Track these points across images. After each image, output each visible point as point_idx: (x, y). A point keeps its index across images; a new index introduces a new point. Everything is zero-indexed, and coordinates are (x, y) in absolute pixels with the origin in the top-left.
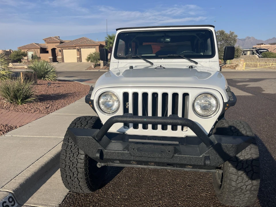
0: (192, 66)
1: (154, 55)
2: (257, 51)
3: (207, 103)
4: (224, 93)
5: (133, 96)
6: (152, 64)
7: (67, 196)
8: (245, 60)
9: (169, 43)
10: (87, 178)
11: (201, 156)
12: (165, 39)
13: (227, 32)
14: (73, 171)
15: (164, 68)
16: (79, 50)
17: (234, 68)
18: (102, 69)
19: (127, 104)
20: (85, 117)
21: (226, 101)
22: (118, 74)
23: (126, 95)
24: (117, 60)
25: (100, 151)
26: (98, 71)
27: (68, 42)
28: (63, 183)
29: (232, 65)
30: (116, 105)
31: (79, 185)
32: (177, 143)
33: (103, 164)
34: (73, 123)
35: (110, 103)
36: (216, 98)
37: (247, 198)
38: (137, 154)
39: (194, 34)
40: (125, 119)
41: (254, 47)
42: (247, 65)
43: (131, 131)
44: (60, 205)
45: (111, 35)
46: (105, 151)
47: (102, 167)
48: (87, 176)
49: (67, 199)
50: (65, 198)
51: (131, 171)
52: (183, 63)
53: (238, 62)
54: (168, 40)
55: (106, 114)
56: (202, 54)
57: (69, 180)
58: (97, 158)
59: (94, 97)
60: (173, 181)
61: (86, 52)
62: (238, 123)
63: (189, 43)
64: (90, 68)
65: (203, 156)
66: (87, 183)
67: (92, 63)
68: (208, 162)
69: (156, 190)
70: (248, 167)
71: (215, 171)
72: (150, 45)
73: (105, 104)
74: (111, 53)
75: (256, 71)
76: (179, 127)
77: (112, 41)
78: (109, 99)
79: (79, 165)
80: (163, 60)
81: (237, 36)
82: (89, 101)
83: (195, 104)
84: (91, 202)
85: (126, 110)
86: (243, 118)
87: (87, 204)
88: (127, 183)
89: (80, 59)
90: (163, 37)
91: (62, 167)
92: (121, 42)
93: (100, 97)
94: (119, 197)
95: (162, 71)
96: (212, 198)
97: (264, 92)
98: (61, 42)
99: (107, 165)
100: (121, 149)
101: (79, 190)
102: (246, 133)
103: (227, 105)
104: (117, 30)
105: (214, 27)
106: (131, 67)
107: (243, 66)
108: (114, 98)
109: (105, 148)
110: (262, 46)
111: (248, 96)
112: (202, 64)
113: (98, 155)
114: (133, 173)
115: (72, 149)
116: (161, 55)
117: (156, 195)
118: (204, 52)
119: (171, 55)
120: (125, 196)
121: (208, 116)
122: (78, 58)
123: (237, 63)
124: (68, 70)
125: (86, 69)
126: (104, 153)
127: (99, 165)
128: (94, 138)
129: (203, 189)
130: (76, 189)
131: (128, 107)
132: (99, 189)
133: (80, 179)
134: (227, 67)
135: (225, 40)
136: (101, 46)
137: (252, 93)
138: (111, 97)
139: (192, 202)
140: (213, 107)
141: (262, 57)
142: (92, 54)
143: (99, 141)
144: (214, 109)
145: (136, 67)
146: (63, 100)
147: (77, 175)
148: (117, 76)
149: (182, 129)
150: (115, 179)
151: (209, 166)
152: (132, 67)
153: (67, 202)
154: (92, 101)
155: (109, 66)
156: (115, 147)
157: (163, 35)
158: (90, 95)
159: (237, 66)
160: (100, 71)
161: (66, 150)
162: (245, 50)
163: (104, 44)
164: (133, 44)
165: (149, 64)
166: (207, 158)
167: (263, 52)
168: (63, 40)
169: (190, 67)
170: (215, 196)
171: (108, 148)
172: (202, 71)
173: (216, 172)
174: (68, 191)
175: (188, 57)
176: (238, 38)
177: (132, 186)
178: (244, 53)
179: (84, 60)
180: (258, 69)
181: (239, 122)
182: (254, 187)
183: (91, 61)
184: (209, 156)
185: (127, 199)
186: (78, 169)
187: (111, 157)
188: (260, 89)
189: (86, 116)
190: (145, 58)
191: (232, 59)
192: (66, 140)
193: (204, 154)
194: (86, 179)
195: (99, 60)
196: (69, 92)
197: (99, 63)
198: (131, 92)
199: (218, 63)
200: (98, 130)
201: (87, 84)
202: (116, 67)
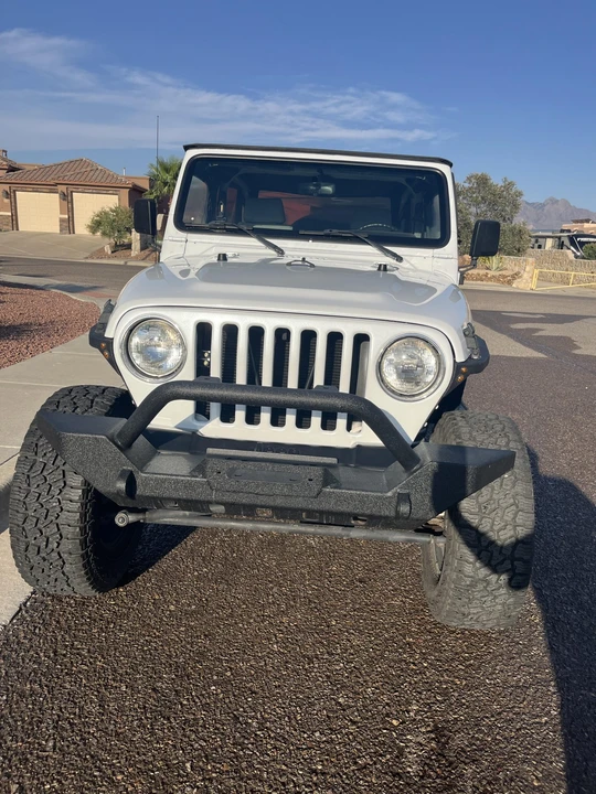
0: (385, 266)
1: (290, 228)
2: (571, 239)
3: (415, 361)
4: (458, 339)
5: (223, 336)
6: (281, 252)
7: (25, 604)
8: (539, 263)
9: (333, 199)
10: (87, 552)
11: (390, 494)
12: (318, 186)
13: (497, 181)
14: (47, 532)
15: (312, 265)
16: (67, 199)
17: (509, 283)
18: (136, 258)
19: (206, 355)
20: (86, 389)
21: (460, 358)
22: (185, 273)
23: (203, 331)
24: (183, 235)
25: (128, 475)
26: (122, 263)
27: (32, 168)
28: (17, 565)
29: (504, 273)
30: (175, 356)
31: (63, 573)
32: (334, 460)
33: (132, 518)
34: (49, 402)
35: (159, 350)
36: (435, 350)
37: (499, 607)
38: (227, 486)
39: (401, 179)
40: (198, 391)
41: (565, 227)
42: (542, 278)
43: (214, 428)
44: (4, 626)
45: (166, 159)
46: (140, 477)
47: (129, 525)
48: (86, 547)
49: (27, 612)
50: (21, 609)
51: (209, 543)
52: (364, 256)
53: (519, 266)
54: (328, 191)
55: (148, 380)
56: (418, 235)
57: (35, 559)
58: (118, 493)
59: (115, 331)
60: (320, 568)
61: (90, 205)
62: (491, 420)
63: (386, 203)
64: (100, 253)
65: (394, 494)
66: (84, 566)
67: (107, 240)
68: (404, 509)
69: (275, 590)
70: (504, 528)
71: (428, 539)
72: (279, 199)
73: (146, 352)
74: (167, 213)
75: (564, 294)
76: (341, 422)
77: (168, 178)
78: (156, 339)
79: (64, 515)
80: (310, 244)
81: (520, 194)
82: (100, 341)
83: (385, 363)
84: (95, 620)
85: (202, 370)
86: (515, 417)
87: (82, 625)
88: (196, 573)
89: (68, 224)
90: (314, 179)
91: (16, 522)
92: (198, 184)
93: (131, 331)
94: (172, 608)
95: (305, 272)
96: (417, 611)
97: (576, 352)
98: (12, 169)
99: (144, 519)
100: (185, 473)
101: (62, 589)
102: (508, 444)
103: (463, 369)
104: (187, 148)
105: (451, 165)
106: (223, 257)
107: (532, 278)
108: (172, 336)
109: (141, 469)
110: (586, 225)
111: (537, 360)
112: (413, 261)
113: (122, 485)
114: (213, 548)
115: (45, 473)
116: (306, 230)
117: (274, 603)
118: (423, 231)
119: (335, 232)
120: (189, 605)
121: (414, 396)
122: (62, 220)
123: (517, 269)
124: (31, 255)
125: (88, 254)
126: (138, 481)
127: (122, 519)
128: (112, 440)
129: (396, 590)
130: (52, 583)
131: (209, 362)
132: (118, 586)
133: (65, 556)
134: (490, 279)
135: (490, 204)
136: (136, 191)
137: (546, 352)
138: (163, 332)
139: (365, 620)
140: (429, 373)
141: (583, 258)
142: (106, 213)
143: (126, 447)
144: (430, 378)
145: (235, 256)
146: (15, 343)
147: (59, 544)
148: (180, 277)
149: (349, 428)
150: (166, 562)
151: (407, 518)
152: (225, 255)
153: (25, 619)
154: (110, 342)
155: (158, 249)
156: (170, 466)
157: (313, 173)
158: (104, 326)
159: (516, 276)
160: (129, 264)
161: (28, 476)
162: (540, 234)
163: (146, 185)
164: (232, 194)
165: (272, 253)
166: (404, 498)
167: (587, 242)
168: (18, 161)
169: (379, 269)
170: (426, 605)
171: (149, 469)
172: (413, 280)
173: (429, 542)
174: (28, 589)
175: (380, 241)
176: (523, 198)
177: (209, 581)
178: (537, 241)
179: (82, 227)
180: (571, 289)
181: (493, 417)
182: (519, 578)
183: (104, 234)
184: (408, 495)
185: (194, 611)
186: (61, 527)
187: (157, 493)
188: (568, 343)
189: (88, 386)
190: (262, 234)
191: (493, 254)
192: (30, 445)
193: (397, 489)
194: (82, 556)
195: (129, 230)
196: (32, 320)
197: (126, 241)
198: (218, 322)
199: (455, 263)
200: (125, 420)
201: (89, 301)
202: (181, 253)
